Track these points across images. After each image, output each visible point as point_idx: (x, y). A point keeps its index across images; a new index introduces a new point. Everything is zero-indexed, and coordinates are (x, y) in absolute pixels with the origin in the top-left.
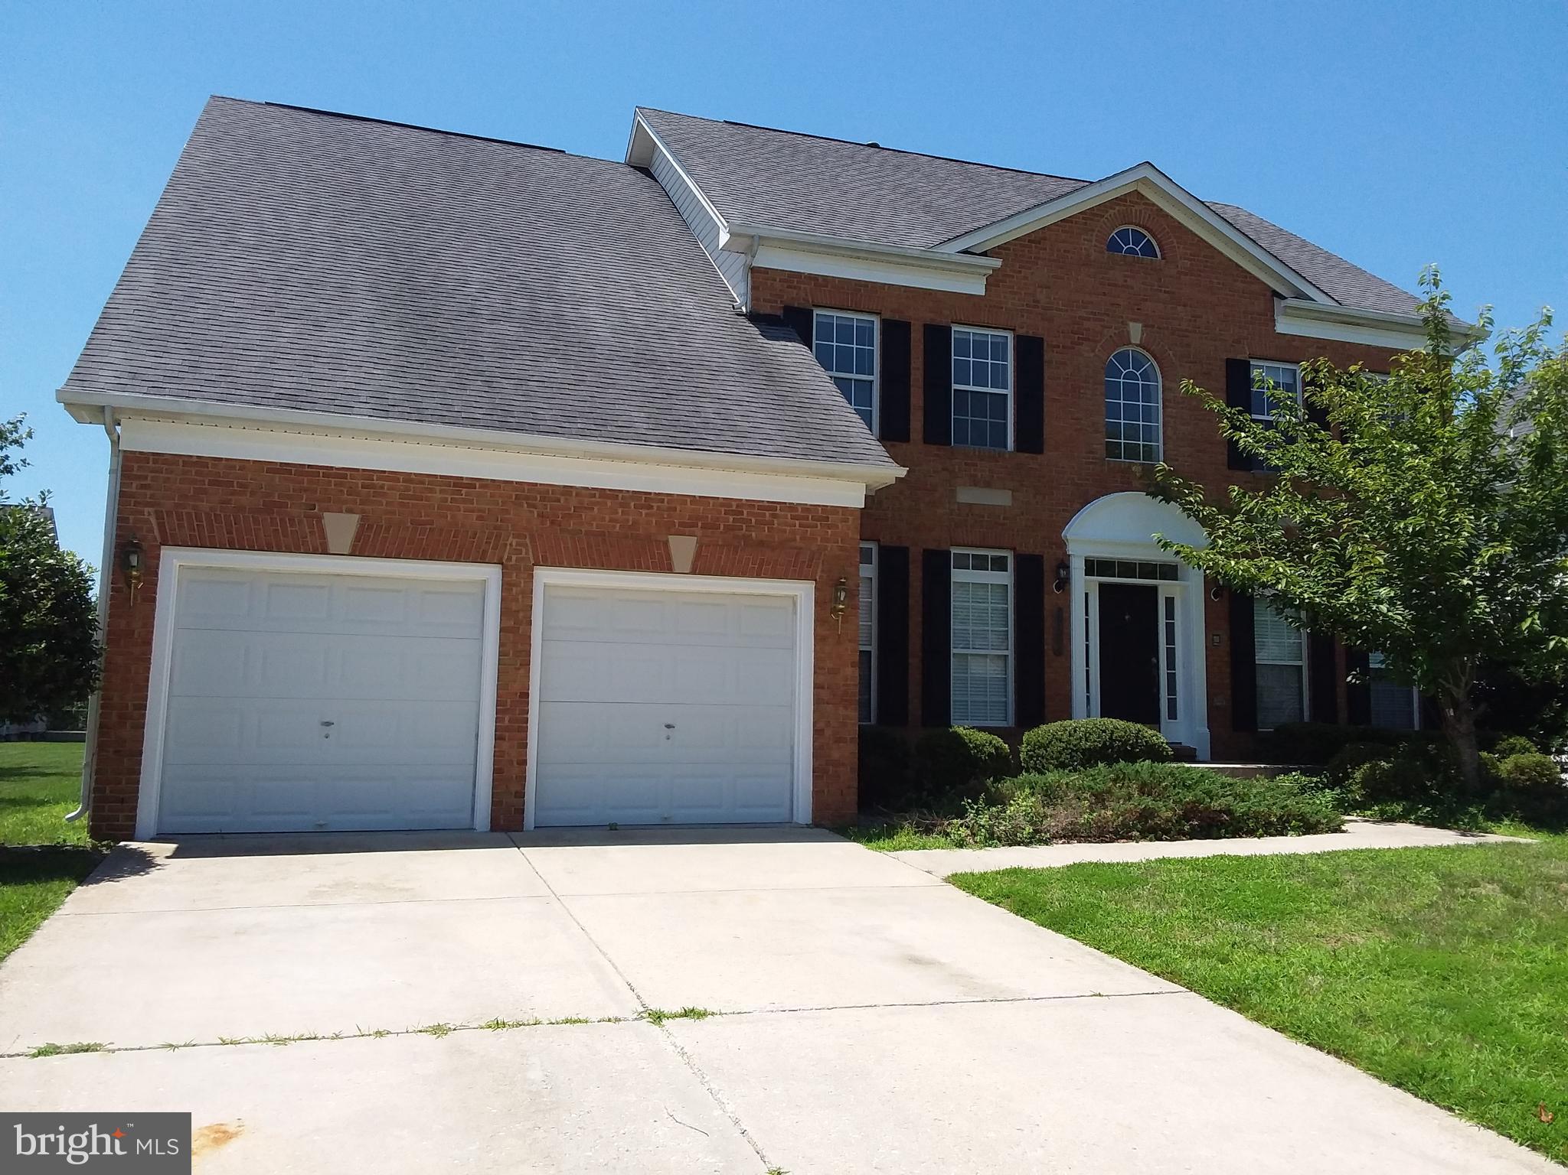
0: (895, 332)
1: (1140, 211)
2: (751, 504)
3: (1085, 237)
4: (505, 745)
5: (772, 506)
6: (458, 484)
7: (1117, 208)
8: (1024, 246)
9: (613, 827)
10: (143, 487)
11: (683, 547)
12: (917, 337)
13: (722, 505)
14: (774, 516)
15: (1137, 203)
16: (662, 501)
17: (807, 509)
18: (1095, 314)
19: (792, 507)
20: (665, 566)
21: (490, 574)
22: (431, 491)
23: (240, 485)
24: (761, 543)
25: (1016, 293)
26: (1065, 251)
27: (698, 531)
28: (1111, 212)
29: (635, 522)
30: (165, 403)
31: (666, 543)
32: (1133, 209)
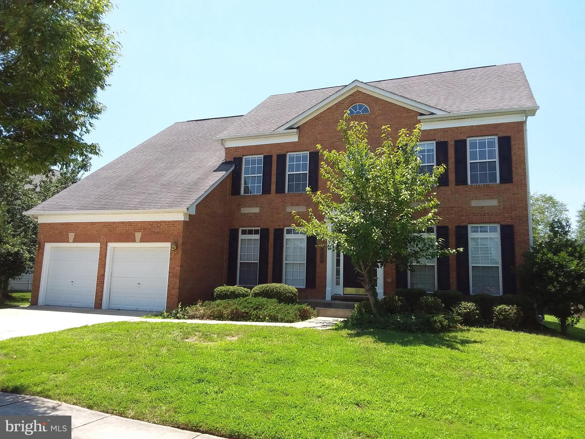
0: (267, 159)
1: (360, 97)
2: (155, 222)
3: (336, 112)
4: (98, 287)
5: (161, 222)
6: (93, 224)
7: (350, 99)
8: (313, 121)
9: (119, 310)
10: (42, 230)
11: (138, 235)
12: (274, 159)
13: (148, 223)
14: (160, 225)
15: (358, 95)
16: (134, 223)
17: (169, 222)
18: (339, 139)
19: (165, 222)
20: (134, 241)
21: (98, 245)
22: (87, 226)
23: (56, 228)
24: (157, 233)
25: (309, 138)
26: (328, 119)
27: (142, 231)
28: (347, 101)
29: (128, 229)
30: (46, 212)
31: (135, 235)
32: (357, 97)
